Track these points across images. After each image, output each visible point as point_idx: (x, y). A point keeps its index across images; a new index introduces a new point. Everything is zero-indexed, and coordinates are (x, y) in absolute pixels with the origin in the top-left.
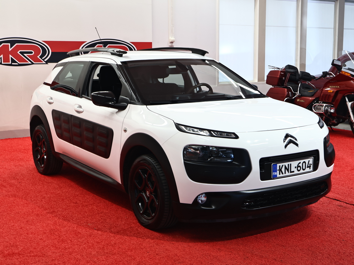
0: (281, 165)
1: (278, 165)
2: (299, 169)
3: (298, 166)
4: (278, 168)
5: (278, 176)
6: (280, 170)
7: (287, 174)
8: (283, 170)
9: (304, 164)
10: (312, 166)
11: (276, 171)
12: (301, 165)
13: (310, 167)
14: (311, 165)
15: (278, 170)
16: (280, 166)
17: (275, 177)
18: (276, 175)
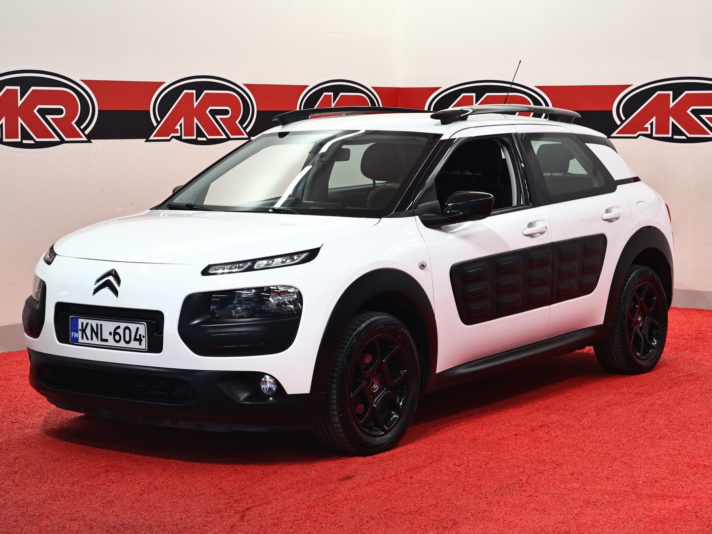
0: (85, 321)
1: (80, 321)
2: (117, 338)
3: (115, 333)
4: (80, 327)
5: (80, 340)
6: (84, 331)
7: (95, 341)
8: (88, 331)
9: (127, 331)
10: (144, 340)
11: (77, 332)
12: (120, 331)
13: (140, 340)
14: (142, 338)
15: (80, 330)
16: (82, 323)
17: (75, 342)
18: (77, 339)
